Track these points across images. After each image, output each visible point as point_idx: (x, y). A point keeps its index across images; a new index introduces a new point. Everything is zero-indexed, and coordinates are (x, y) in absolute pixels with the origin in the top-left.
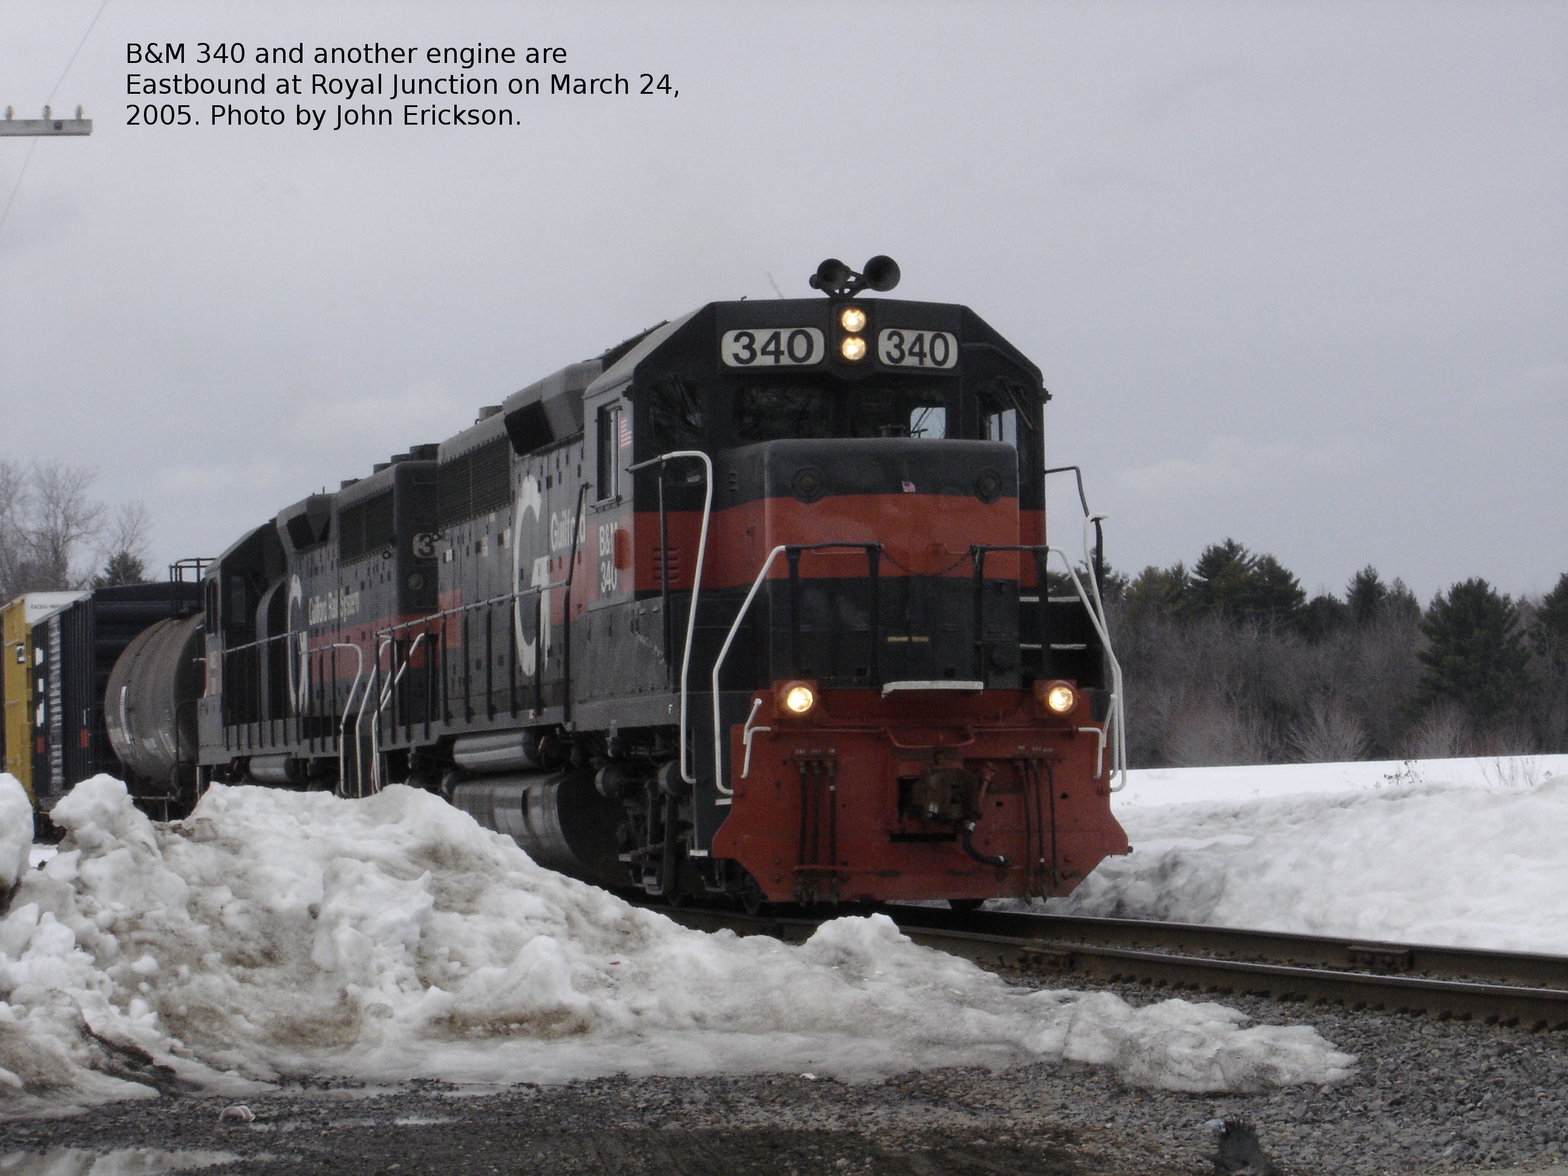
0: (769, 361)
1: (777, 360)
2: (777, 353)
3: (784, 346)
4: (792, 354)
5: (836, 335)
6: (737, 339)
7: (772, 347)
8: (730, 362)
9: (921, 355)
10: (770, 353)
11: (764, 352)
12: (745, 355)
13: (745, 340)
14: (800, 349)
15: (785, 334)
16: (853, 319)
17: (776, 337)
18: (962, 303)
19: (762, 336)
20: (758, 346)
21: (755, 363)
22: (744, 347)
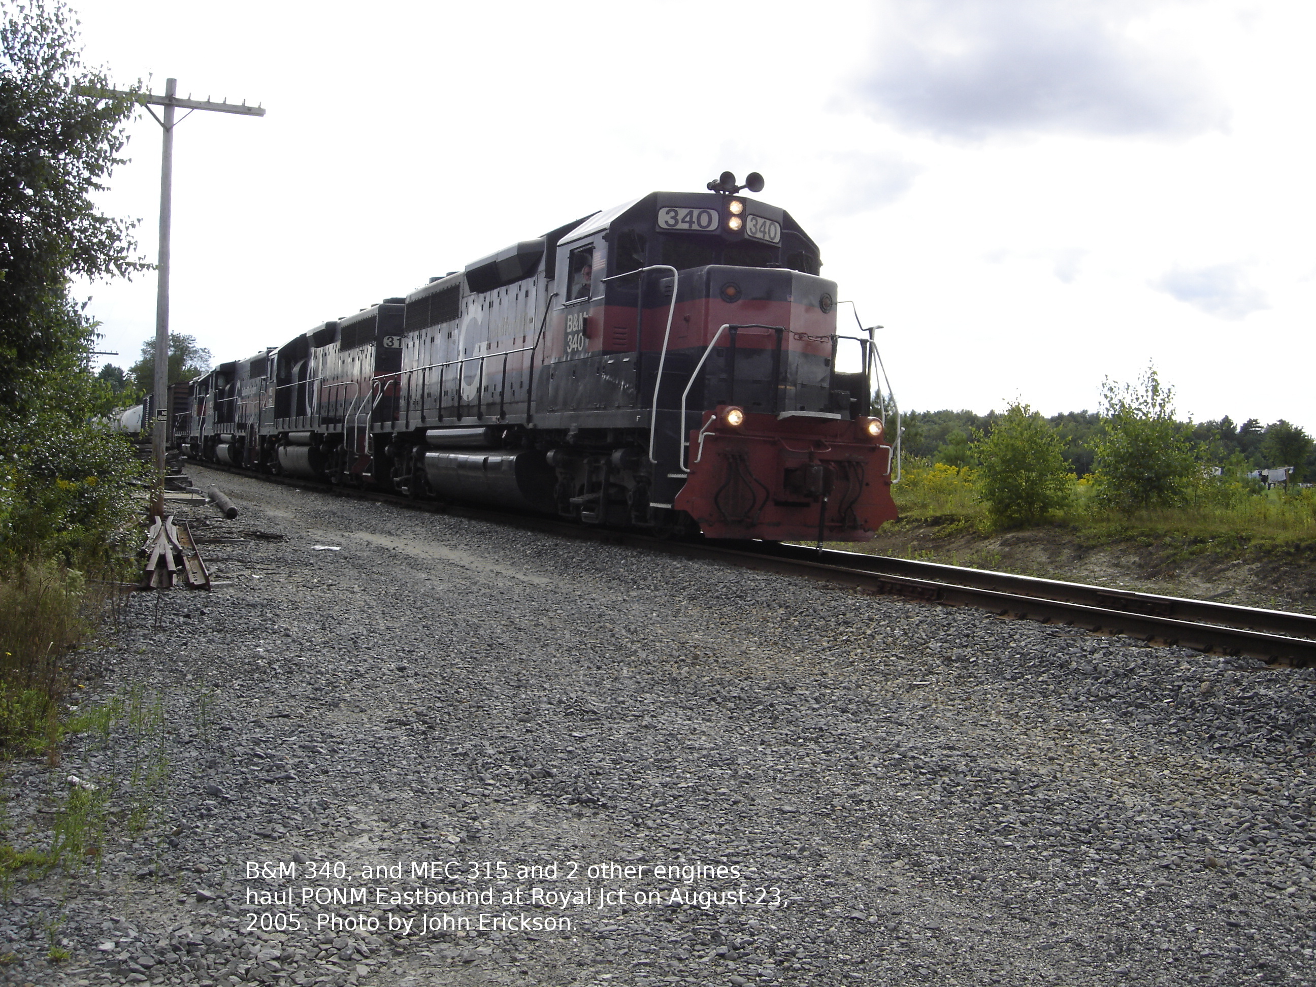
0: (686, 226)
1: (690, 226)
2: (691, 222)
3: (695, 219)
4: (699, 224)
5: (726, 215)
6: (668, 213)
7: (688, 219)
8: (664, 226)
9: (764, 233)
10: (686, 222)
11: (683, 221)
12: (672, 222)
13: (672, 214)
14: (704, 222)
15: (696, 212)
16: (735, 207)
17: (691, 213)
18: (784, 208)
19: (682, 212)
20: (680, 218)
21: (677, 227)
22: (672, 218)
